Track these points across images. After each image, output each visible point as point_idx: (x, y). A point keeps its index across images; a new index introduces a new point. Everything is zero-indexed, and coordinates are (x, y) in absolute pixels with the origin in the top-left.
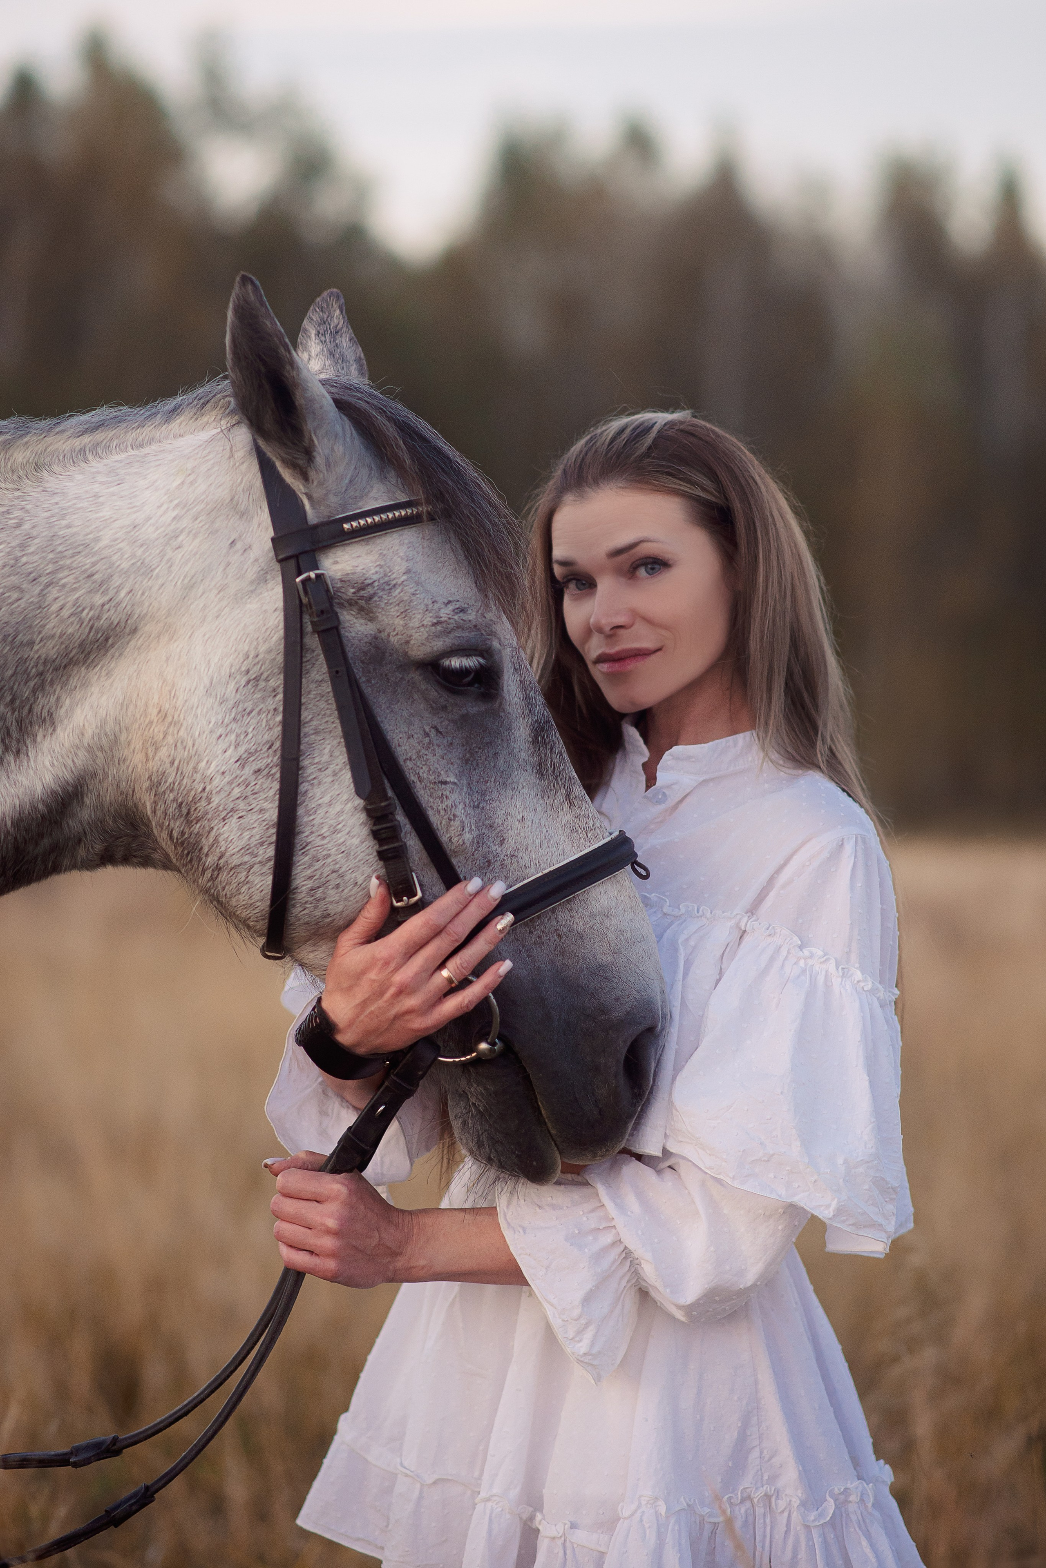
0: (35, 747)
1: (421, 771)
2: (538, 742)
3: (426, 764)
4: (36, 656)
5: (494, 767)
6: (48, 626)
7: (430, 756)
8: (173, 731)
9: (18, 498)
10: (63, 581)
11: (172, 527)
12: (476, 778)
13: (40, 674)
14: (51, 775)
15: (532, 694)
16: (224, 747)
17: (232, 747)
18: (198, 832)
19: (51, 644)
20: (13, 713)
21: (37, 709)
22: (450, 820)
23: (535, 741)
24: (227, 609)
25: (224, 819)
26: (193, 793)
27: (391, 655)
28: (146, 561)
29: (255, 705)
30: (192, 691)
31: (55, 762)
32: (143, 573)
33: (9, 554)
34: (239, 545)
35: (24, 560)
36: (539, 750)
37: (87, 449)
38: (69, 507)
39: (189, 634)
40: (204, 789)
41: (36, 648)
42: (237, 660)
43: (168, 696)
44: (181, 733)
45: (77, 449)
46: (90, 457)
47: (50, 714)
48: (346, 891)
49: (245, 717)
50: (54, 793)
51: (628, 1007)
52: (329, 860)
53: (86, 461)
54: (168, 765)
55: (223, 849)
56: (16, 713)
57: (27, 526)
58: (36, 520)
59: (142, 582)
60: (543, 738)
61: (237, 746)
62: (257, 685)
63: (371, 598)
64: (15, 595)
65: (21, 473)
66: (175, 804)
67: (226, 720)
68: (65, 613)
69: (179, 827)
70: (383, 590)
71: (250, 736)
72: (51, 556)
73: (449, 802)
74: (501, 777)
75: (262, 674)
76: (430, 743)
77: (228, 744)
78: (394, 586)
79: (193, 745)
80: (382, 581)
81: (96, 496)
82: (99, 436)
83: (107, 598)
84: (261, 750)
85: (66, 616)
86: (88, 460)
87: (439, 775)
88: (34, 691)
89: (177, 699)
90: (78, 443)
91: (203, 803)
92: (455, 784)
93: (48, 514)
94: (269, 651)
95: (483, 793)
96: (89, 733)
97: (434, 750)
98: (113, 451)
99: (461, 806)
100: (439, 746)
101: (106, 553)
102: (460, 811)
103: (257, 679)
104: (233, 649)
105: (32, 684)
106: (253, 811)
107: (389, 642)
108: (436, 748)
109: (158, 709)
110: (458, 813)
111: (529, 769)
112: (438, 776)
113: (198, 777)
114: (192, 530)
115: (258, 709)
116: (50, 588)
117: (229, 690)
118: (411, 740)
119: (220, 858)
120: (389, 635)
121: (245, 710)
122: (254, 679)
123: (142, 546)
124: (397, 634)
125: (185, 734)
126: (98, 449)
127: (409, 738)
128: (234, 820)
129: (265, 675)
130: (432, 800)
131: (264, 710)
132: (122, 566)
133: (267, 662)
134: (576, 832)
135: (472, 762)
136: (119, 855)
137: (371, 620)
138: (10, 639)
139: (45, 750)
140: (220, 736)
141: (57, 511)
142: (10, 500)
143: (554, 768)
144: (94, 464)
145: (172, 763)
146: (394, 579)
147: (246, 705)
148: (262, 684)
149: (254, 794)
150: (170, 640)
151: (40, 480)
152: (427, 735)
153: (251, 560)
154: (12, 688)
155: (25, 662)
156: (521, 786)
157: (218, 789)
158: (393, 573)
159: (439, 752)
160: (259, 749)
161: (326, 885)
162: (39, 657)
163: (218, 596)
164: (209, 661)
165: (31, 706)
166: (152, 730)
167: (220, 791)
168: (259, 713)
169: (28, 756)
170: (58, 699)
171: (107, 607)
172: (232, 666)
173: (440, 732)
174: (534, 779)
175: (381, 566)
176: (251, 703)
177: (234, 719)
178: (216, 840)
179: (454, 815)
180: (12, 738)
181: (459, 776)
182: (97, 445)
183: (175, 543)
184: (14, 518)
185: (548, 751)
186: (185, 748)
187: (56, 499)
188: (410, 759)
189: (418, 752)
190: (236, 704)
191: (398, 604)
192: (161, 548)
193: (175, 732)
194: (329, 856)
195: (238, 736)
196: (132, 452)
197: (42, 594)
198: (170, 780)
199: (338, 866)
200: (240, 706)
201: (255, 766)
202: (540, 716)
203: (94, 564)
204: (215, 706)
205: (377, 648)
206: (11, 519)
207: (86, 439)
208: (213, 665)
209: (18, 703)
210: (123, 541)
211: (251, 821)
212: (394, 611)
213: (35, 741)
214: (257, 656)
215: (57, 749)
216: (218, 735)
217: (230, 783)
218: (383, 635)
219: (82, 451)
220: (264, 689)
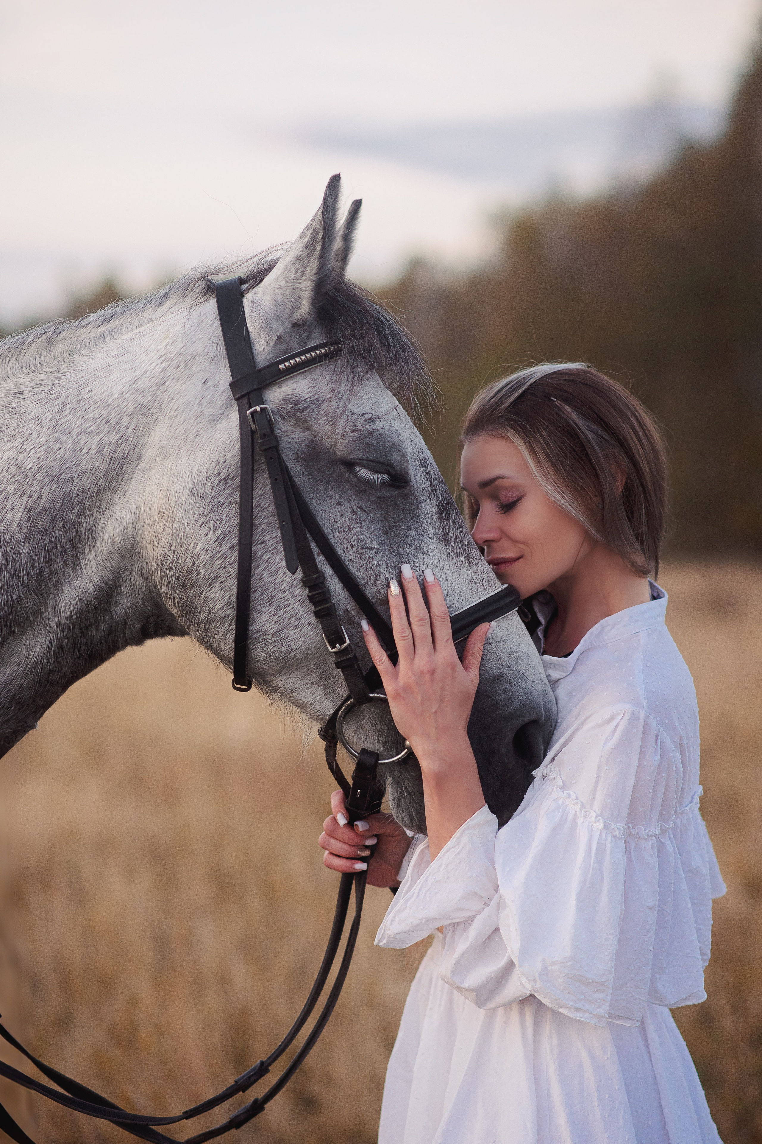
0: (85, 558)
1: (352, 540)
2: (442, 518)
3: (355, 535)
4: (76, 489)
5: (408, 536)
6: (81, 465)
7: (358, 529)
8: (169, 525)
9: (57, 378)
10: (89, 430)
11: (161, 376)
12: (394, 545)
13: (81, 502)
14: (97, 576)
15: (436, 482)
16: (206, 531)
17: (212, 531)
18: (192, 597)
19: (85, 477)
20: (66, 535)
21: (82, 529)
22: (376, 576)
23: (440, 518)
24: (203, 430)
25: (210, 585)
26: (186, 568)
27: (325, 454)
28: (145, 403)
29: (226, 499)
30: (181, 493)
31: (99, 567)
32: (143, 413)
33: (52, 419)
34: (210, 383)
35: (62, 421)
36: (444, 523)
37: (105, 334)
38: (91, 377)
39: (176, 452)
40: (194, 563)
41: (75, 482)
42: (211, 466)
43: (165, 500)
44: (175, 525)
45: (99, 335)
46: (107, 340)
47: (92, 532)
48: (303, 630)
49: (219, 509)
50: (101, 589)
51: (517, 704)
52: (289, 608)
53: (104, 342)
54: (167, 549)
55: (211, 606)
56: (68, 534)
57: (63, 397)
58: (69, 391)
59: (142, 419)
60: (446, 514)
61: (215, 529)
62: (226, 484)
63: (304, 410)
64: (56, 447)
65: (60, 359)
66: (174, 577)
67: (206, 511)
68: (93, 452)
69: (179, 594)
70: (314, 404)
71: (224, 521)
72: (80, 414)
73: (374, 563)
74: (414, 544)
75: (229, 475)
76: (357, 519)
77: (208, 530)
78: (323, 401)
79: (184, 532)
80: (313, 398)
81: (109, 366)
82: (113, 324)
83: (120, 435)
84: (233, 531)
85: (93, 454)
86: (106, 342)
87: (366, 542)
88: (78, 516)
89: (171, 500)
90: (98, 331)
91: (194, 574)
92: (378, 549)
93: (77, 385)
94: (233, 457)
95: (401, 556)
96: (117, 540)
97: (361, 524)
98: (124, 332)
99: (384, 566)
100: (364, 521)
101: (116, 403)
102: (383, 569)
103: (226, 479)
104: (208, 458)
105: (76, 510)
106: (231, 577)
107: (322, 444)
108: (362, 522)
109: (159, 510)
110: (382, 571)
111: (436, 538)
112: (365, 544)
113: (189, 556)
114: (175, 376)
115: (228, 501)
116: (81, 436)
117: (206, 489)
118: (343, 517)
119: (209, 613)
120: (322, 439)
121: (219, 503)
122: (224, 479)
123: (141, 393)
124: (328, 438)
125: (178, 526)
126: (113, 333)
127: (342, 515)
128: (217, 585)
129: (232, 475)
130: (361, 562)
131: (233, 501)
132: (128, 411)
133: (232, 466)
134: (475, 583)
135: (391, 533)
136: (151, 630)
137: (307, 428)
138: (56, 479)
139: (92, 559)
140: (203, 524)
141: (83, 382)
142: (53, 381)
143: (456, 537)
144: (109, 344)
145: (170, 547)
146: (322, 397)
147: (220, 498)
148: (230, 483)
149: (230, 564)
150: (163, 459)
151: (72, 362)
152: (355, 513)
153: (220, 392)
154: (62, 516)
155: (69, 495)
156: (430, 551)
157: (204, 563)
158: (322, 392)
159: (365, 525)
160: (231, 531)
161: (288, 627)
162: (78, 489)
163: (196, 421)
164: (192, 469)
165: (78, 527)
166: (155, 526)
167: (205, 565)
168: (229, 504)
169: (81, 566)
170: (95, 520)
171: (119, 442)
172: (208, 470)
173: (365, 511)
174: (441, 546)
175: (313, 387)
176: (223, 496)
177: (211, 510)
178: (205, 601)
179: (380, 573)
180: (68, 555)
181: (381, 543)
182: (112, 331)
183: (163, 388)
184: (55, 393)
185: (451, 523)
186: (178, 535)
187: (83, 374)
188: (344, 531)
189: (349, 526)
190: (212, 499)
191: (327, 415)
192: (154, 393)
193: (171, 525)
194: (288, 605)
195: (215, 523)
196: (136, 331)
197: (75, 442)
198: (169, 561)
199: (296, 612)
200: (215, 501)
201: (230, 544)
202: (443, 499)
203: (109, 413)
204: (198, 502)
205: (314, 449)
206: (53, 394)
207: (104, 328)
208: (194, 472)
209: (68, 526)
210: (128, 392)
211: (230, 585)
212: (323, 420)
213: (84, 554)
214: (225, 462)
215: (99, 557)
216: (201, 523)
217: (212, 557)
218: (318, 439)
219: (102, 336)
220: (231, 486)
